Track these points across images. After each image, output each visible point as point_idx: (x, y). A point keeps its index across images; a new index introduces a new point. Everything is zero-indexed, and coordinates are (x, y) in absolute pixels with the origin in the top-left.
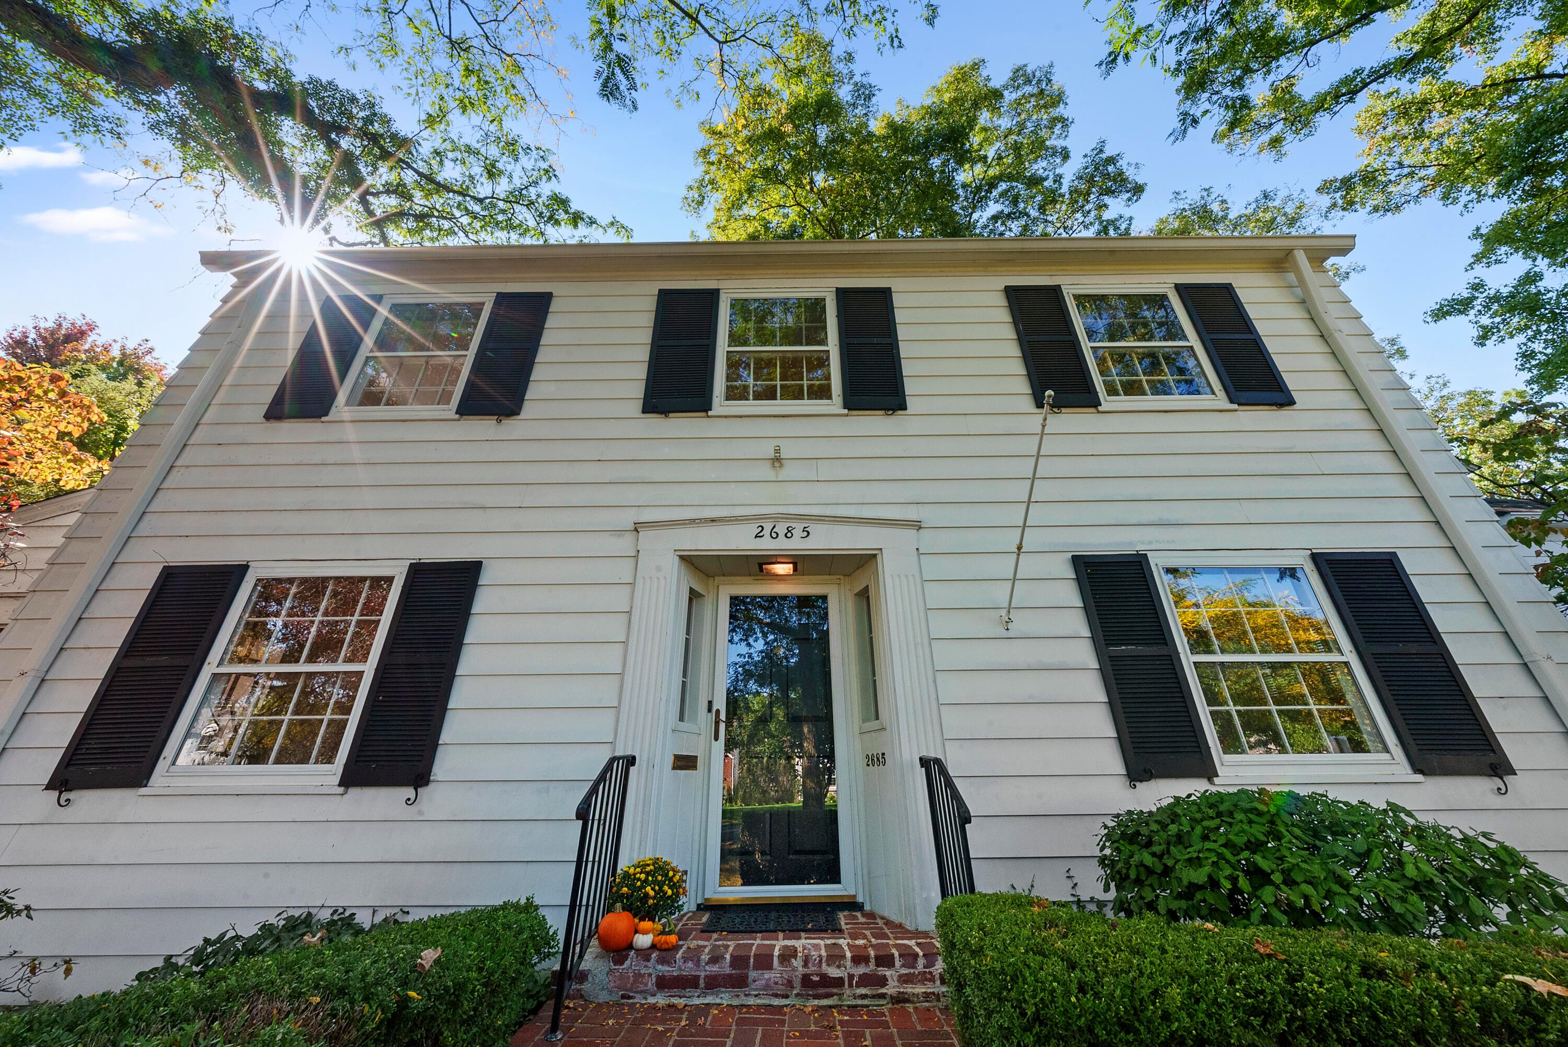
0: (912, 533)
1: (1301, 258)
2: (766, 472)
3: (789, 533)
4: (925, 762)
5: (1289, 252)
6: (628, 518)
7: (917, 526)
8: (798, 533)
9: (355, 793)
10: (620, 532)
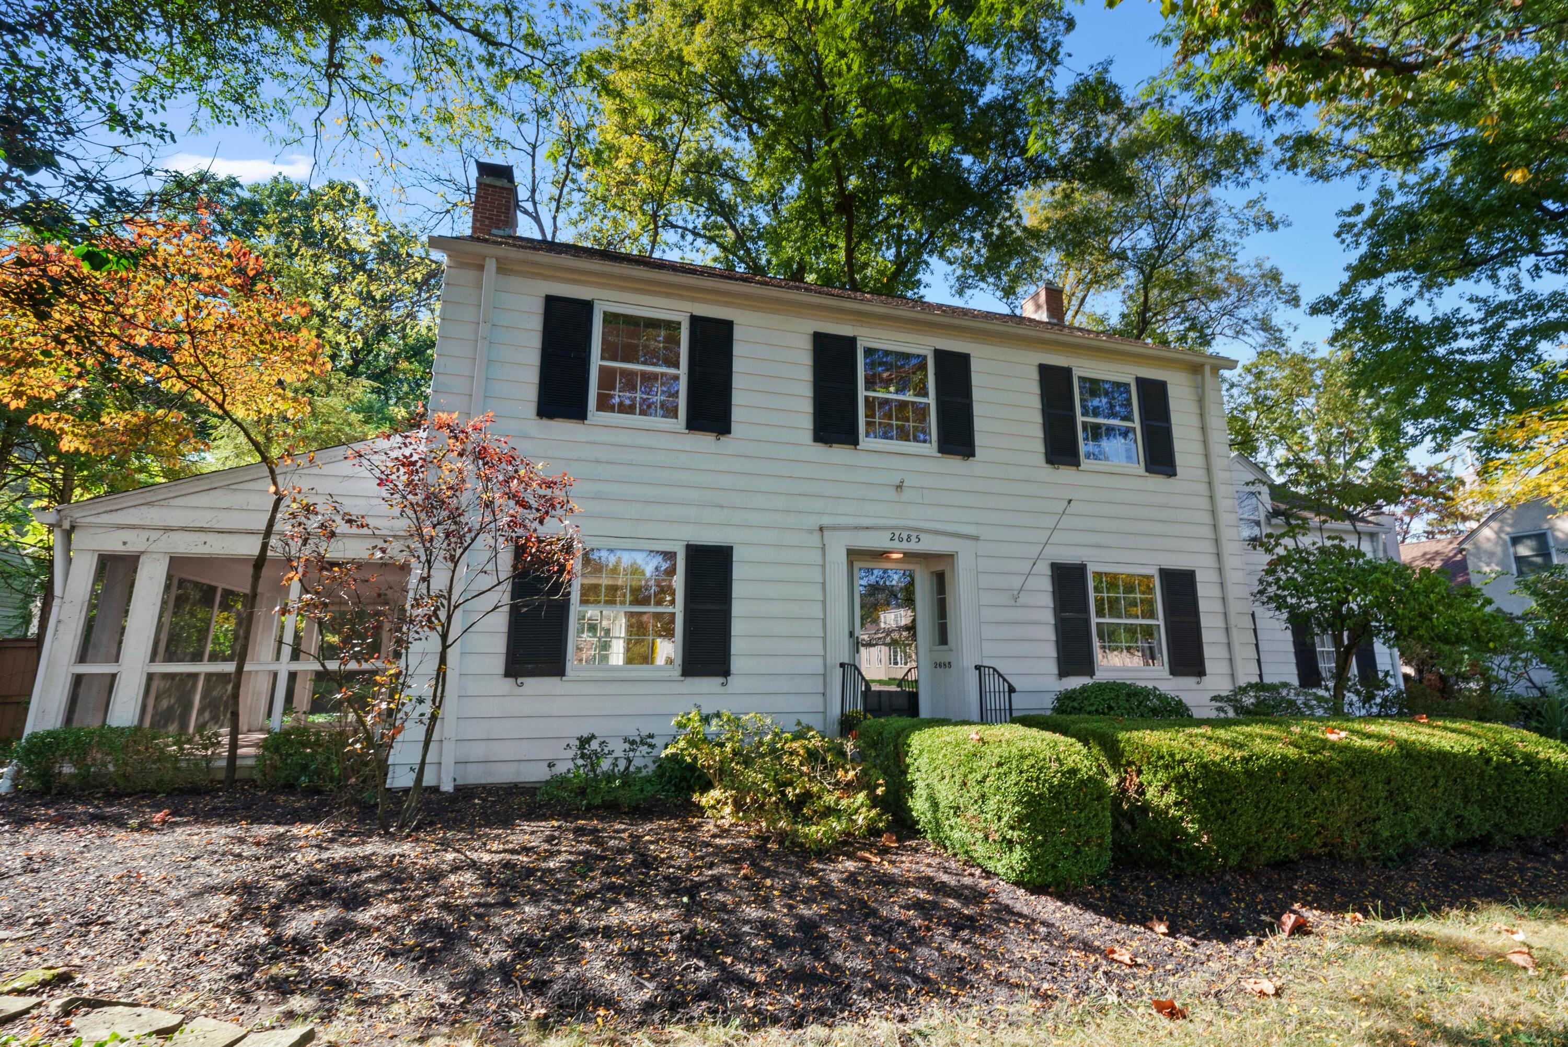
0: (973, 543)
1: (1207, 369)
2: (892, 494)
3: (909, 539)
4: (978, 668)
5: (1202, 365)
6: (814, 521)
7: (976, 538)
8: (914, 539)
9: (689, 680)
10: (811, 531)
